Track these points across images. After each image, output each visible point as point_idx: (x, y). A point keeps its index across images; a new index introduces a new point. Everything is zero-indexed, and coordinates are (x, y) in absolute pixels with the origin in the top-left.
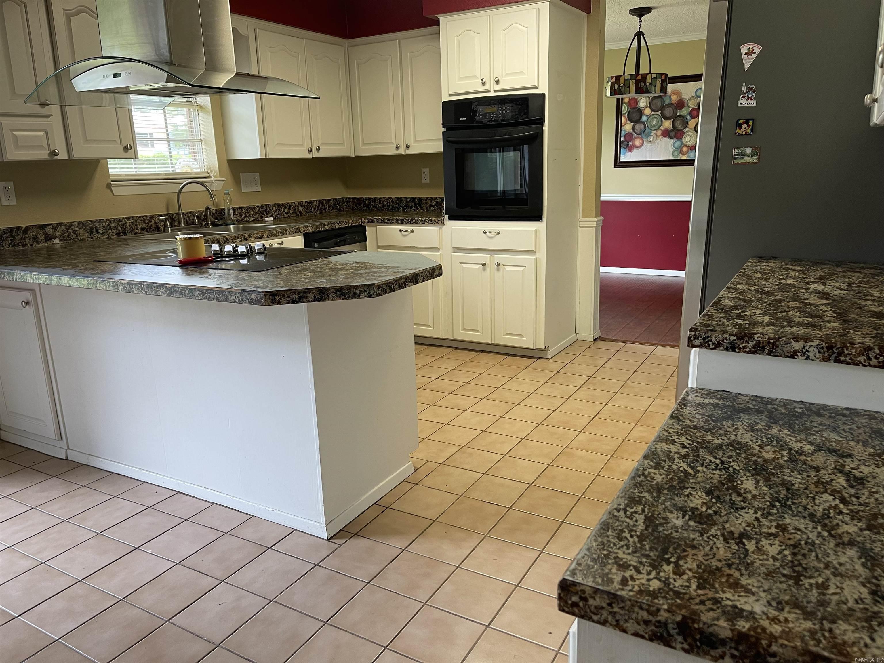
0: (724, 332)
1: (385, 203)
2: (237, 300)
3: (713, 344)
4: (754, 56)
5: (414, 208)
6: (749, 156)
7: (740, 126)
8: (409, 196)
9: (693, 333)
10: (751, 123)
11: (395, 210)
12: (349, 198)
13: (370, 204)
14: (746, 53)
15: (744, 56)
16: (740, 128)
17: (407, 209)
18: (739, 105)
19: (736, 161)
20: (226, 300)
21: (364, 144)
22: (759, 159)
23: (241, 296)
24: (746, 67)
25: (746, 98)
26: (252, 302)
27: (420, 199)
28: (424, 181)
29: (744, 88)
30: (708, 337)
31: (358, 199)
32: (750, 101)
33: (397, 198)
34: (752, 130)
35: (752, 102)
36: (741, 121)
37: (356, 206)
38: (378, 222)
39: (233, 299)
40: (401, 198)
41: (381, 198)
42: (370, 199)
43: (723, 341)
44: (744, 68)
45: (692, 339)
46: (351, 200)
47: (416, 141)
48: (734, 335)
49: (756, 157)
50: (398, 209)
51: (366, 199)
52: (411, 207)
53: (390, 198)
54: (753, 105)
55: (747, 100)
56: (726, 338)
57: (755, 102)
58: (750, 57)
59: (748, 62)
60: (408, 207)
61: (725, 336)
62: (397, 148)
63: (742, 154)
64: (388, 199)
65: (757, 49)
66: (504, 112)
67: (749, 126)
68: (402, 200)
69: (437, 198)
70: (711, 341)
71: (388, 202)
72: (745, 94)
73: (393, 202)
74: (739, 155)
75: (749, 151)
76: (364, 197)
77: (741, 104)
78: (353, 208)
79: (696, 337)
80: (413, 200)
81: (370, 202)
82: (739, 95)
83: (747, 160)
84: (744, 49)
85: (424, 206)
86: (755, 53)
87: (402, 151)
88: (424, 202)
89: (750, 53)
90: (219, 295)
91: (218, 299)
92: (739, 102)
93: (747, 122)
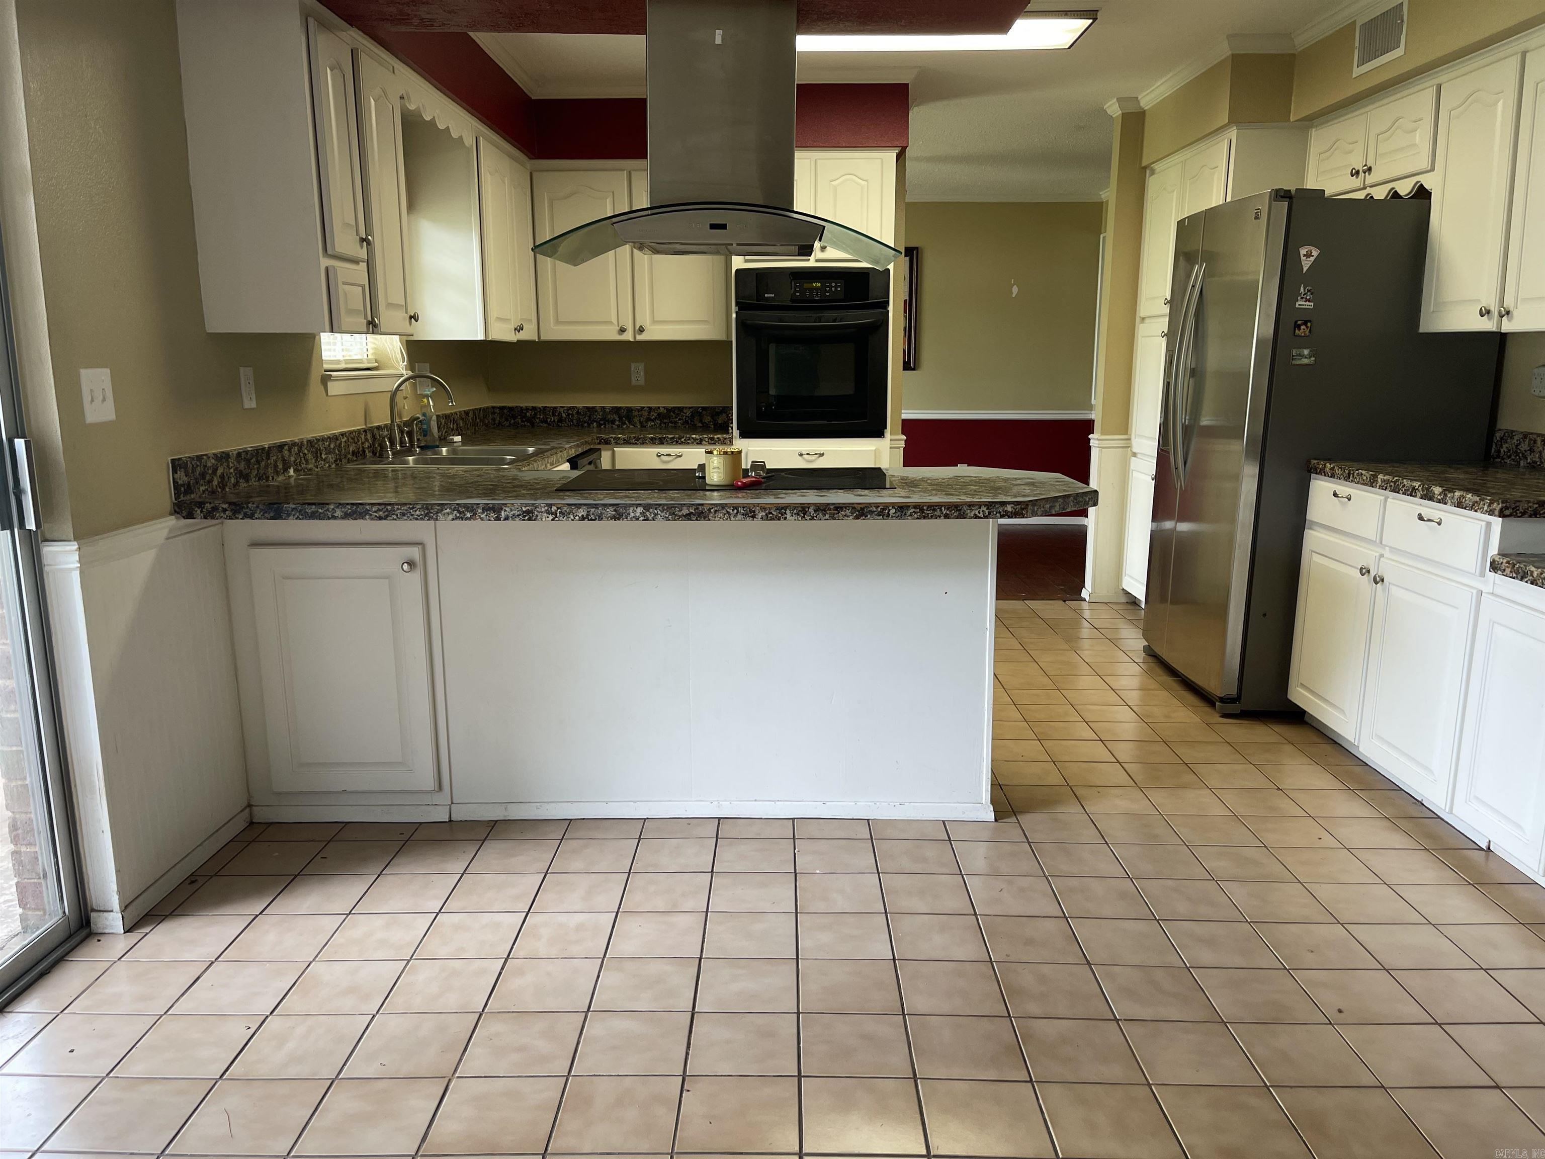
0: (1529, 502)
1: (564, 415)
2: (981, 515)
3: (1520, 512)
4: (1312, 259)
5: (617, 423)
6: (1306, 358)
7: (1299, 327)
8: (608, 405)
9: (1504, 505)
10: (1309, 324)
11: (582, 425)
12: (493, 407)
13: (535, 416)
14: (1304, 255)
15: (1303, 258)
16: (1299, 329)
17: (605, 424)
18: (1297, 306)
19: (1293, 362)
20: (962, 516)
21: (558, 322)
22: (1315, 360)
23: (987, 509)
24: (1305, 269)
25: (1304, 299)
26: (1006, 515)
27: (629, 410)
28: (634, 382)
29: (1302, 290)
30: (1516, 507)
31: (511, 409)
32: (1308, 303)
33: (587, 408)
34: (1310, 332)
35: (1310, 304)
36: (1299, 322)
37: (507, 420)
38: (617, 443)
39: (975, 514)
40: (594, 408)
41: (556, 408)
42: (534, 408)
43: (1528, 509)
44: (1303, 269)
45: (1504, 510)
46: (497, 411)
47: (654, 322)
48: (1536, 504)
49: (1314, 359)
50: (589, 426)
51: (527, 409)
52: (613, 422)
53: (574, 408)
54: (1310, 307)
55: (1305, 301)
56: (1530, 507)
57: (1312, 304)
58: (1308, 259)
59: (1306, 264)
60: (608, 421)
61: (1530, 504)
62: (622, 330)
63: (1300, 355)
64: (570, 408)
65: (1315, 253)
66: (833, 289)
67: (1307, 327)
68: (596, 411)
69: (659, 408)
70: (1518, 510)
71: (569, 415)
72: (1304, 295)
73: (578, 413)
74: (1297, 355)
75: (1306, 352)
76: (523, 405)
77: (1299, 305)
78: (500, 423)
79: (1507, 508)
80: (617, 410)
81: (536, 414)
82: (1296, 295)
83: (1305, 361)
84: (1303, 251)
85: (636, 420)
86: (1313, 256)
87: (628, 336)
88: (636, 413)
89: (1308, 255)
90: (950, 511)
91: (947, 516)
92: (1297, 304)
93: (1305, 323)
